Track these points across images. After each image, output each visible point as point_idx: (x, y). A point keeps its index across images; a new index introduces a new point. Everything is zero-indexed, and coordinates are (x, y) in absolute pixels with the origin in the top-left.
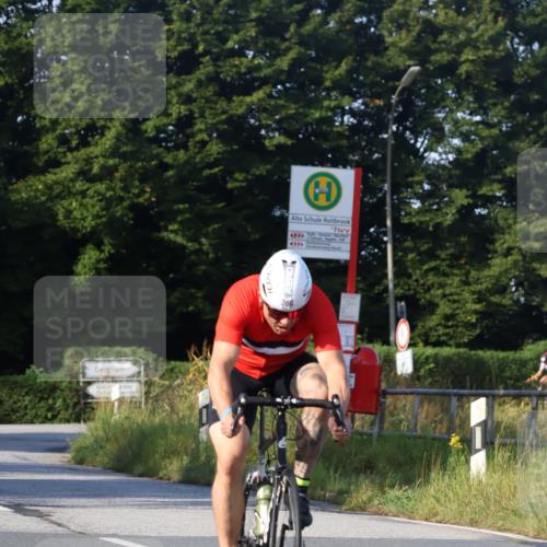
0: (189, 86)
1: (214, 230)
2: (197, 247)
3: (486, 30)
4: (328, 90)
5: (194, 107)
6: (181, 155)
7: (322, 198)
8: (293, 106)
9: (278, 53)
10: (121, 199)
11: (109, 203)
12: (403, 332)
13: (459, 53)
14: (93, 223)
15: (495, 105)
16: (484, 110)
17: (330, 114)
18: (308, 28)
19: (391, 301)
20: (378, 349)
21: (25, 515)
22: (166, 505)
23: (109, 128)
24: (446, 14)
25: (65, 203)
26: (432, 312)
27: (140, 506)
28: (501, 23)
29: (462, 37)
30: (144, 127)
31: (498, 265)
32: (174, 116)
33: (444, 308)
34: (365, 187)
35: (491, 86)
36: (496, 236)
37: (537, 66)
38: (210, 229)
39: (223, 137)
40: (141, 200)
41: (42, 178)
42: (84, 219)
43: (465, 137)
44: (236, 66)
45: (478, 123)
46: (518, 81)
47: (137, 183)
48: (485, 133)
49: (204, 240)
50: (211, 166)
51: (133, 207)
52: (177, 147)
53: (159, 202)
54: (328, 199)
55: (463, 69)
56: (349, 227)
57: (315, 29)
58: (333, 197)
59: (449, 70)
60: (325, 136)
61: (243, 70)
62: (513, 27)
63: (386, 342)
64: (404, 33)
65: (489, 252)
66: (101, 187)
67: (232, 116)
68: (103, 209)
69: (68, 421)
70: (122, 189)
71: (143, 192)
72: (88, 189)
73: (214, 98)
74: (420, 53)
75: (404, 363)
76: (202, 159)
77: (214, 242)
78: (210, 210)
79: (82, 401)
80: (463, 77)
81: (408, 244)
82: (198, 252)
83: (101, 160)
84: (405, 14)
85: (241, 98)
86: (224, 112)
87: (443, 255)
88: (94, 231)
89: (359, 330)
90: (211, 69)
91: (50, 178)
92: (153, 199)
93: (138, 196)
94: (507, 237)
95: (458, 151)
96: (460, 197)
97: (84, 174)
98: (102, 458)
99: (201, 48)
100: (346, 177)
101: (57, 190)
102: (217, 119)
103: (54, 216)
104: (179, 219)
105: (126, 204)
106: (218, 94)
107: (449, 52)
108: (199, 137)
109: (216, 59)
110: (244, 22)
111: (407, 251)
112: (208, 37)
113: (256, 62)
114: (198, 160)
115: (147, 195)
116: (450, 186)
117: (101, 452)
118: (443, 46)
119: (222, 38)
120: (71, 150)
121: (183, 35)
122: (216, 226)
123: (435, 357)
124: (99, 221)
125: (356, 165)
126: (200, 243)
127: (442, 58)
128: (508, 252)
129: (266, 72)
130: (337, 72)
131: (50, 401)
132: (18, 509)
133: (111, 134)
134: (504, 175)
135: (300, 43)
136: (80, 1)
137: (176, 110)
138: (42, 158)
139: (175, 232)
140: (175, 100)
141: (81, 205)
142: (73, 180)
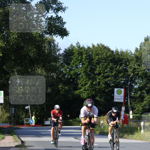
0: (100, 77)
3: (143, 69)
4: (120, 77)
5: (100, 80)
6: (99, 87)
7: (119, 93)
8: (115, 80)
9: (112, 72)
11: (88, 94)
12: (131, 112)
13: (139, 72)
15: (144, 79)
16: (142, 80)
18: (117, 69)
19: (129, 108)
20: (127, 115)
25: (82, 94)
26: (135, 109)
29: (139, 70)
30: (93, 83)
31: (145, 102)
33: (137, 109)
34: (125, 91)
35: (144, 77)
36: (144, 98)
39: (105, 84)
42: (85, 96)
43: (140, 84)
44: (106, 74)
46: (148, 76)
48: (143, 83)
49: (102, 99)
50: (103, 88)
51: (92, 95)
52: (98, 86)
53: (95, 94)
55: (140, 74)
56: (123, 97)
59: (137, 74)
60: (119, 84)
63: (129, 114)
64: (131, 69)
65: (143, 100)
66: (87, 92)
67: (106, 81)
70: (90, 92)
71: (93, 92)
72: (85, 92)
74: (133, 72)
75: (131, 117)
78: (103, 95)
81: (132, 99)
82: (101, 101)
83: (87, 88)
84: (131, 67)
85: (107, 79)
87: (137, 101)
88: (86, 98)
89: (125, 112)
91: (80, 91)
94: (146, 98)
95: (139, 86)
96: (139, 92)
97: (85, 90)
99: (101, 72)
100: (123, 90)
101: (81, 92)
102: (104, 82)
103: (80, 96)
104: (98, 96)
106: (104, 78)
108: (101, 84)
109: (103, 74)
111: (131, 100)
113: (109, 74)
114: (101, 88)
116: (138, 91)
118: (137, 71)
119: (104, 70)
120: (83, 86)
122: (104, 97)
123: (136, 116)
124: (87, 96)
125: (124, 88)
128: (146, 100)
129: (111, 75)
130: (121, 75)
132: (76, 138)
133: (88, 84)
134: (145, 89)
135: (116, 71)
136: (84, 65)
137: (98, 81)
138: (79, 88)
139: (98, 98)
140: (98, 79)
141: (84, 94)
142: (83, 91)
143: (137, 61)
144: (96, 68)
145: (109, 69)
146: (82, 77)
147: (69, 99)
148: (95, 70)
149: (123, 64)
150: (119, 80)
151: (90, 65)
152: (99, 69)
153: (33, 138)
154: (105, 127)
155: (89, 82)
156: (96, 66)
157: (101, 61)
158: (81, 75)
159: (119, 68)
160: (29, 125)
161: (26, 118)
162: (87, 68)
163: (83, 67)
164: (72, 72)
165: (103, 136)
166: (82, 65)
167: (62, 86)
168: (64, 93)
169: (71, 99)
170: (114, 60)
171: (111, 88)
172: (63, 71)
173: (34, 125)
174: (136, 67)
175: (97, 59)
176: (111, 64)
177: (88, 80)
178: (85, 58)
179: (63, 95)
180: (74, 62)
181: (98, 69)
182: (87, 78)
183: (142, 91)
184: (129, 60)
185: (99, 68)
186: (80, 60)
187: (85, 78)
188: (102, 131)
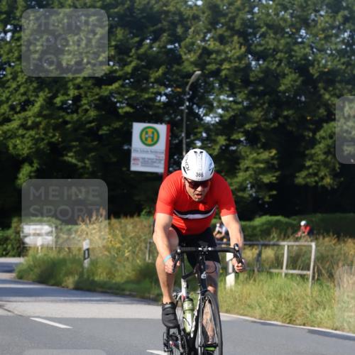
0: (79, 81)
1: (92, 157)
2: (83, 165)
3: (235, 53)
4: (152, 83)
5: (81, 91)
6: (75, 116)
7: (149, 139)
8: (134, 91)
9: (123, 63)
10: (43, 139)
11: (36, 141)
13: (221, 65)
14: (28, 152)
15: (240, 92)
16: (233, 95)
17: (153, 96)
18: (142, 51)
22: (66, 301)
23: (37, 102)
24: (214, 44)
25: (13, 141)
27: (52, 301)
28: (243, 49)
29: (223, 56)
30: (55, 101)
31: (241, 176)
32: (72, 95)
34: (172, 134)
35: (238, 82)
36: (240, 161)
37: (262, 71)
38: (90, 156)
39: (97, 107)
40: (53, 140)
42: (23, 149)
43: (225, 109)
45: (231, 102)
46: (252, 79)
47: (51, 131)
48: (235, 106)
49: (87, 162)
50: (90, 122)
51: (50, 144)
52: (72, 112)
53: (62, 142)
54: (152, 140)
55: (223, 73)
56: (163, 156)
57: (146, 51)
58: (155, 140)
59: (216, 73)
60: (150, 108)
61: (107, 72)
62: (249, 51)
64: (192, 54)
65: (236, 169)
66: (32, 133)
67: (102, 96)
68: (33, 144)
69: (14, 256)
70: (44, 134)
71: (54, 136)
72: (25, 134)
73: (92, 87)
74: (201, 64)
76: (86, 118)
77: (92, 162)
78: (90, 146)
79: (22, 246)
80: (224, 77)
82: (84, 168)
83: (33, 118)
85: (106, 87)
86: (97, 94)
88: (28, 156)
91: (5, 127)
92: (60, 139)
93: (52, 138)
94: (246, 161)
95: (221, 116)
96: (222, 140)
97: (23, 126)
98: (32, 276)
100: (162, 129)
101: (9, 134)
102: (94, 98)
103: (7, 148)
104: (74, 150)
106: (95, 85)
107: (216, 64)
108: (84, 107)
113: (114, 68)
114: (83, 119)
115: (57, 138)
116: (217, 134)
117: (32, 273)
118: (213, 61)
120: (17, 113)
122: (93, 154)
124: (31, 151)
125: (167, 123)
126: (85, 164)
127: (213, 67)
128: (247, 169)
129: (119, 73)
130: (157, 74)
131: (5, 246)
133: (38, 105)
134: (245, 129)
135: (139, 58)
136: (22, 34)
137: (72, 92)
139: (71, 157)
140: (71, 88)
141: (22, 142)
142: (17, 129)
143: (213, 24)
146: (14, 78)
149: (165, 34)
150: (147, 92)
154: (97, 263)
155: (41, 99)
158: (9, 70)
159: (151, 47)
163: (18, 40)
165: (91, 294)
166: (14, 31)
170: (132, 19)
171: (121, 123)
174: (212, 45)
176: (120, 33)
177: (36, 91)
178: (23, 4)
182: (31, 82)
183: (232, 134)
184: (185, 17)
186: (5, 13)
187: (24, 80)
188: (85, 276)
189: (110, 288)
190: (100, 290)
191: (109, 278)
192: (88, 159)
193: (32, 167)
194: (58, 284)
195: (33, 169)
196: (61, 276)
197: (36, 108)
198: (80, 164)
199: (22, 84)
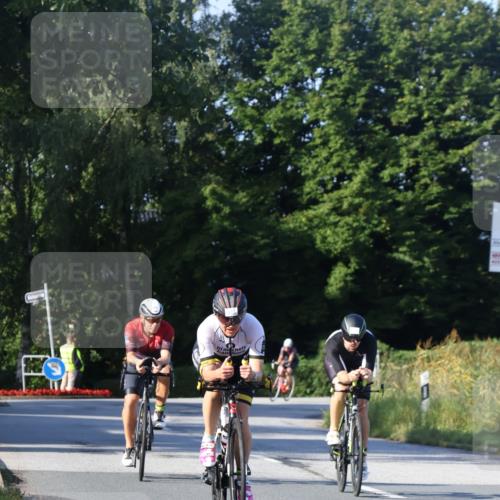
0: (416, 144)
1: (434, 252)
2: (421, 264)
5: (420, 159)
6: (410, 195)
9: (481, 117)
10: (364, 228)
11: (355, 231)
14: (343, 246)
21: (291, 466)
22: (396, 459)
23: (356, 175)
25: (322, 231)
30: (381, 175)
32: (405, 166)
38: (431, 250)
39: (442, 181)
40: (378, 229)
41: (305, 212)
42: (336, 243)
44: (451, 127)
47: (376, 216)
49: (426, 259)
50: (431, 203)
51: (373, 235)
52: (407, 188)
53: (392, 231)
61: (458, 130)
66: (349, 219)
67: (448, 164)
68: (350, 236)
69: (322, 395)
70: (366, 221)
71: (380, 223)
72: (339, 221)
73: (435, 152)
76: (425, 197)
77: (433, 260)
78: (431, 237)
82: (421, 268)
83: (350, 199)
85: (455, 151)
86: (442, 162)
88: (343, 252)
90: (433, 130)
91: (311, 213)
92: (388, 228)
93: (376, 226)
97: (336, 210)
99: (426, 115)
101: (316, 222)
102: (437, 168)
103: (313, 241)
104: (407, 243)
105: (367, 232)
106: (439, 149)
108: (423, 181)
109: (436, 125)
110: (459, 95)
112: (431, 107)
113: (468, 124)
114: (422, 198)
119: (442, 107)
120: (327, 192)
121: (413, 106)
122: (435, 248)
124: (347, 245)
126: (424, 262)
129: (474, 132)
131: (309, 380)
132: (285, 461)
133: (357, 180)
136: (336, 81)
137: (407, 161)
138: (305, 198)
139: (404, 253)
140: (405, 155)
141: (334, 232)
142: (328, 215)
144: (398, 97)
145: (466, 103)
146: (325, 143)
147: (256, 256)
148: (390, 102)
151: (366, 76)
152: (413, 99)
153: (66, 454)
154: (439, 405)
155: (362, 171)
156: (398, 85)
157: (425, 56)
158: (317, 132)
160: (42, 386)
161: (26, 349)
162: (349, 92)
163: (331, 88)
164: (273, 115)
165: (427, 448)
166: (326, 76)
167: (219, 189)
168: (226, 224)
169: (264, 254)
170: (495, 54)
172: (222, 109)
173: (69, 388)
175: (402, 46)
176: (476, 74)
177: (355, 160)
178: (340, 38)
179: (223, 233)
180: (281, 59)
181: (407, 99)
182: (349, 148)
185: (416, 92)
186: (314, 51)
187: (339, 145)
188: (424, 424)
189: (459, 441)
190: (445, 444)
191: (458, 427)
192: (428, 256)
193: (349, 268)
194: (384, 435)
195: (350, 271)
196: (389, 423)
197: (355, 184)
198: (416, 263)
199: (336, 151)
